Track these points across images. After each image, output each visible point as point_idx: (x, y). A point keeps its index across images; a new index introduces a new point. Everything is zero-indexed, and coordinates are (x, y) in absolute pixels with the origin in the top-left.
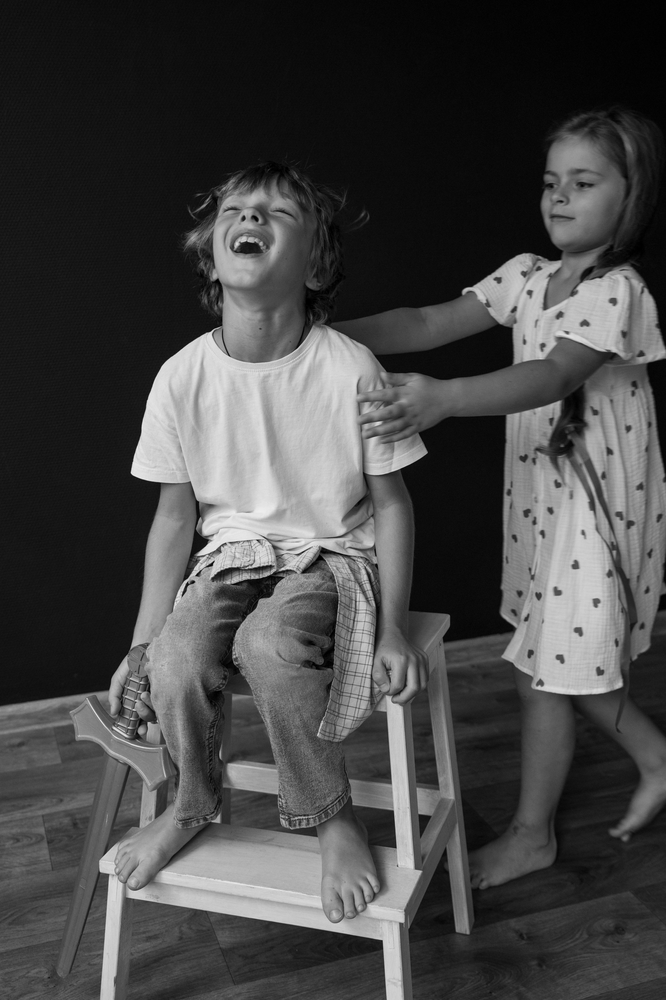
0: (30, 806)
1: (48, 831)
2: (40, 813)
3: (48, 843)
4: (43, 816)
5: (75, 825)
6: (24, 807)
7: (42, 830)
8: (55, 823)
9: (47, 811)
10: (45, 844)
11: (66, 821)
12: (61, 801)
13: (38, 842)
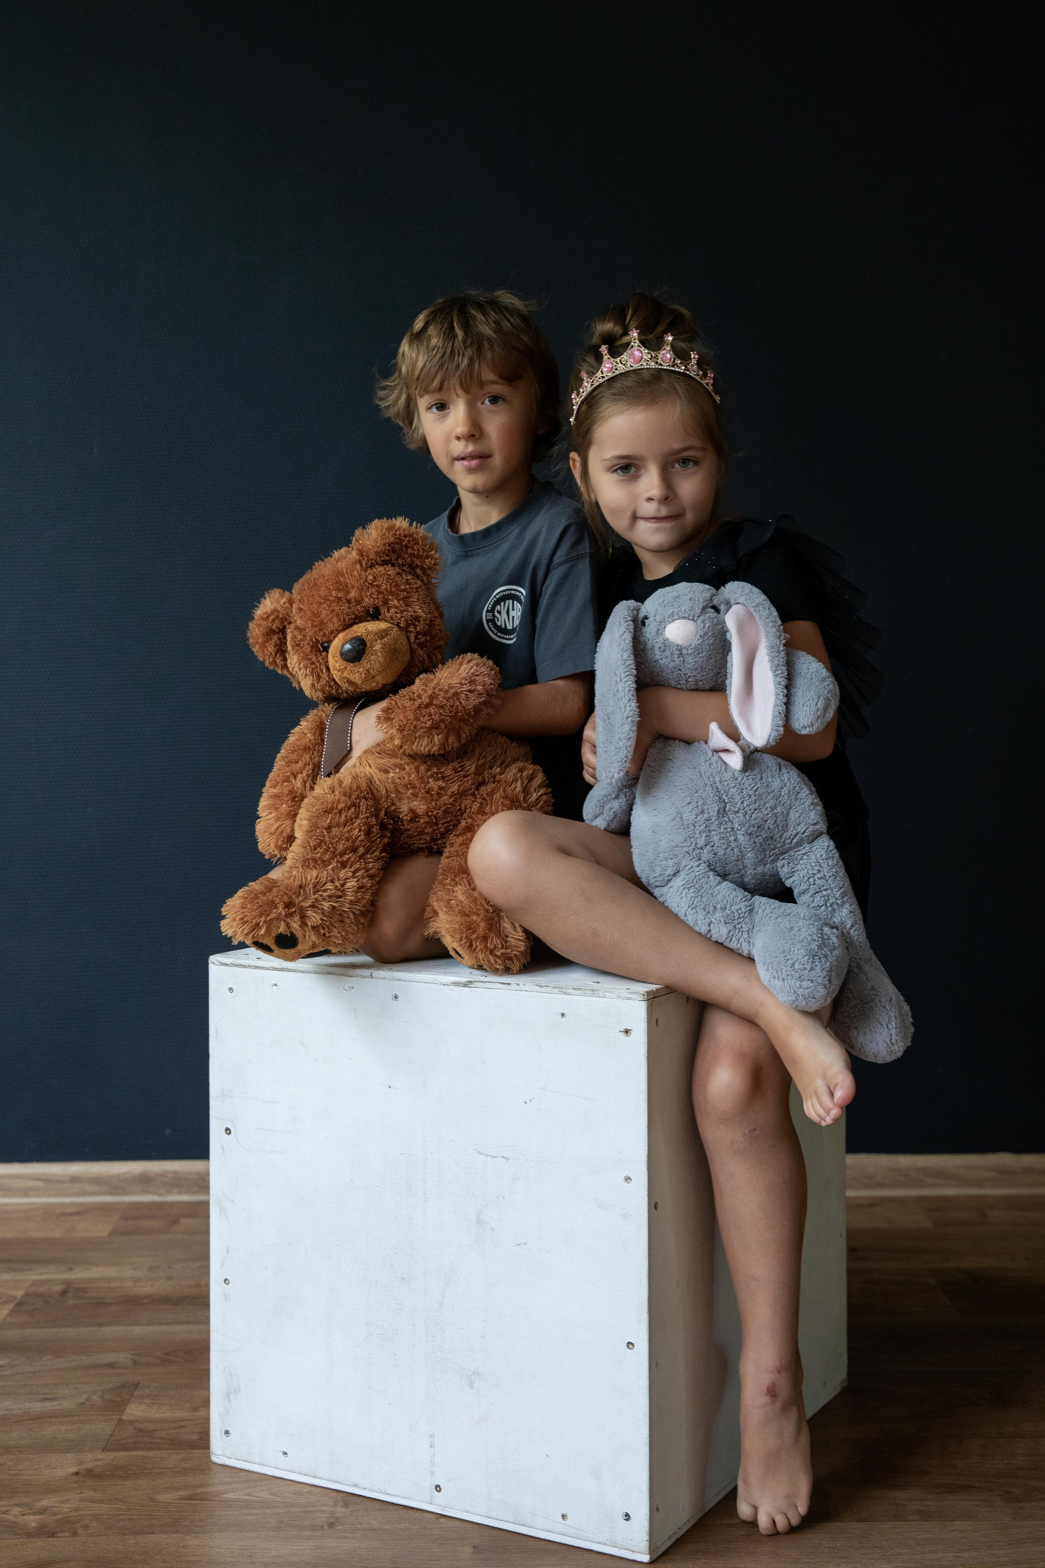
0: (29, 1270)
1: (27, 1295)
2: (34, 1277)
3: (17, 1304)
4: (35, 1281)
5: (64, 1293)
6: (21, 1270)
7: (20, 1293)
8: (42, 1289)
9: (45, 1277)
10: (11, 1306)
11: (58, 1288)
12: (71, 1269)
13: (5, 1303)
